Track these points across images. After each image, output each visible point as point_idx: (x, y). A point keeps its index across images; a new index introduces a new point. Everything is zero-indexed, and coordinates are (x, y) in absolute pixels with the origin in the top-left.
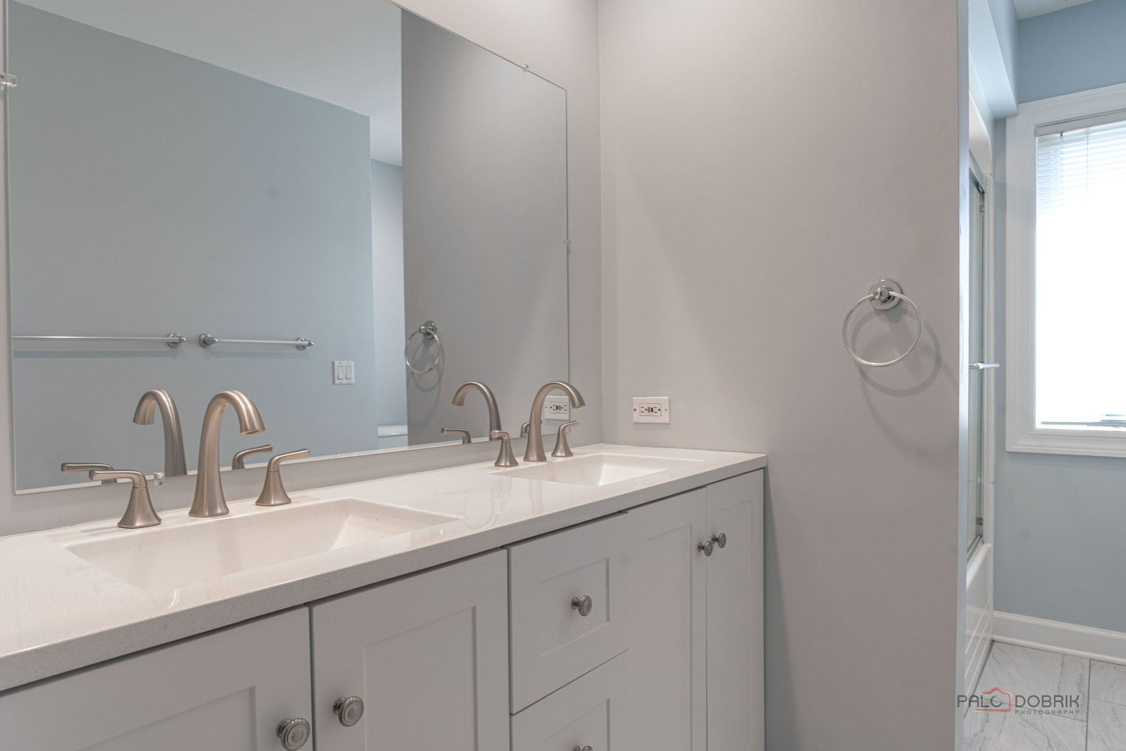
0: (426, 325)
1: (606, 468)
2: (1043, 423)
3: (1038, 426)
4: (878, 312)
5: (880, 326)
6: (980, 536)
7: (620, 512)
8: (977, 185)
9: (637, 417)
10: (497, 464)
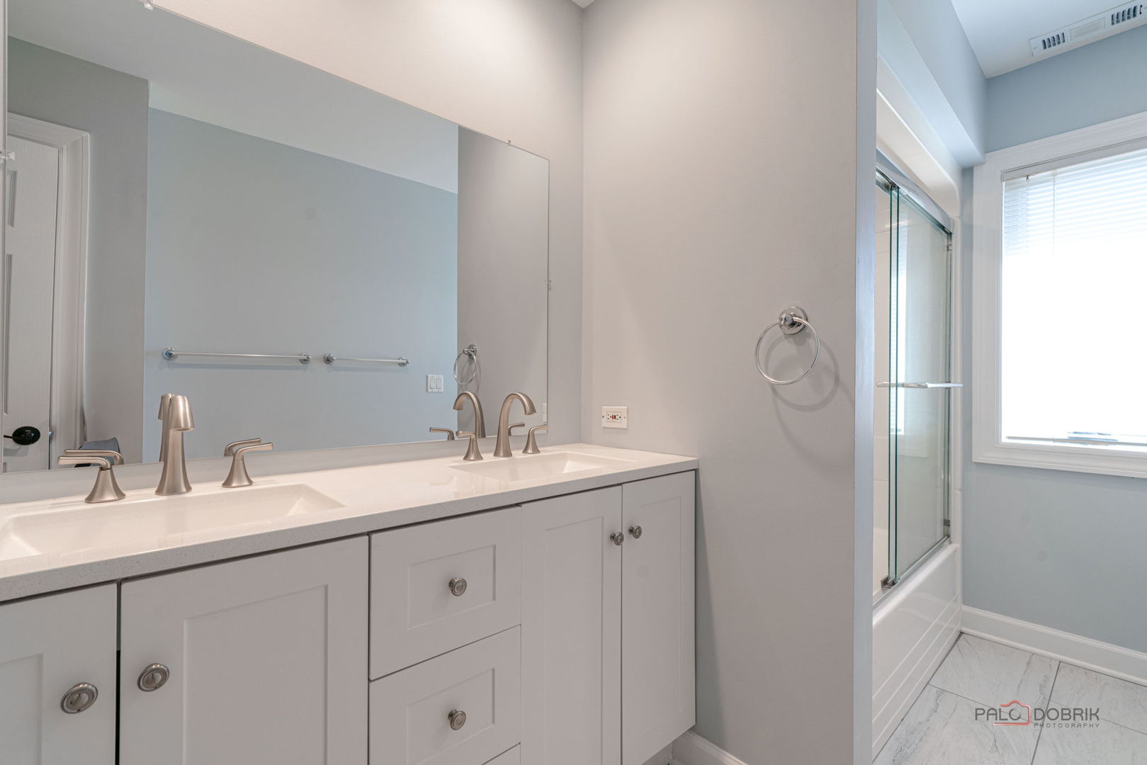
1: (569, 464)
2: (1009, 438)
3: (1004, 440)
4: (787, 336)
5: (788, 348)
6: (947, 535)
8: (943, 228)
9: (606, 423)
10: (466, 458)
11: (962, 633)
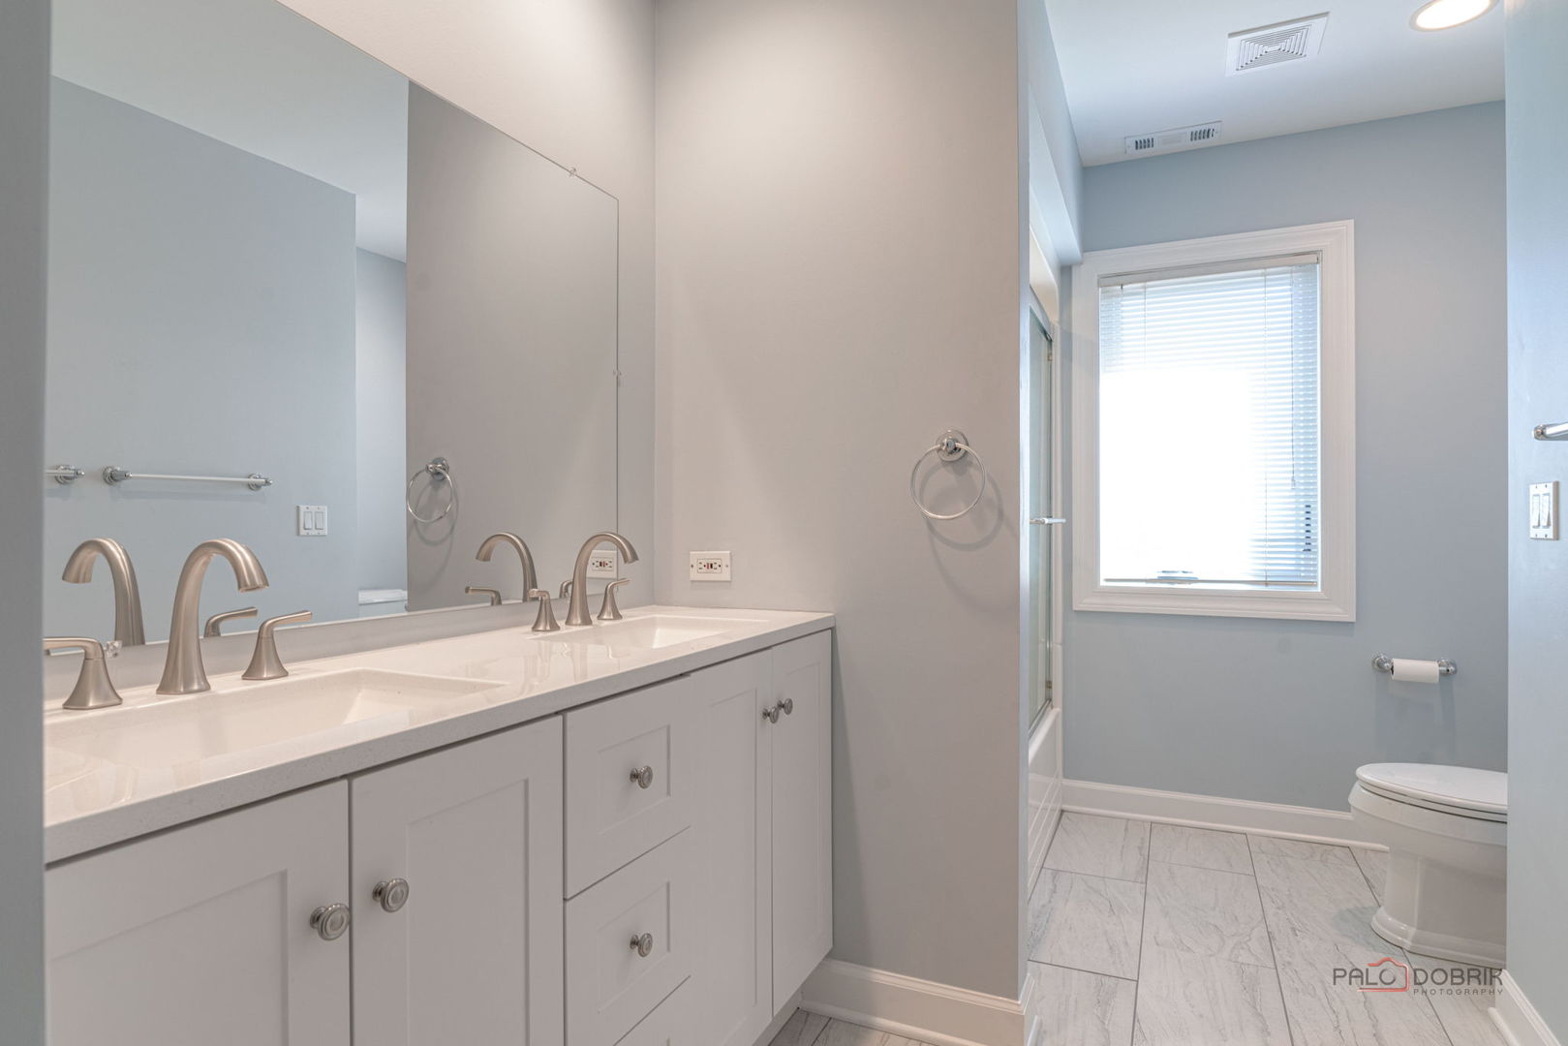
0: (435, 462)
1: (659, 632)
2: (1107, 580)
3: (1103, 583)
4: (945, 463)
5: (946, 478)
6: (1049, 699)
7: (682, 675)
8: (1045, 333)
9: (694, 575)
10: (535, 629)
11: (1062, 812)
